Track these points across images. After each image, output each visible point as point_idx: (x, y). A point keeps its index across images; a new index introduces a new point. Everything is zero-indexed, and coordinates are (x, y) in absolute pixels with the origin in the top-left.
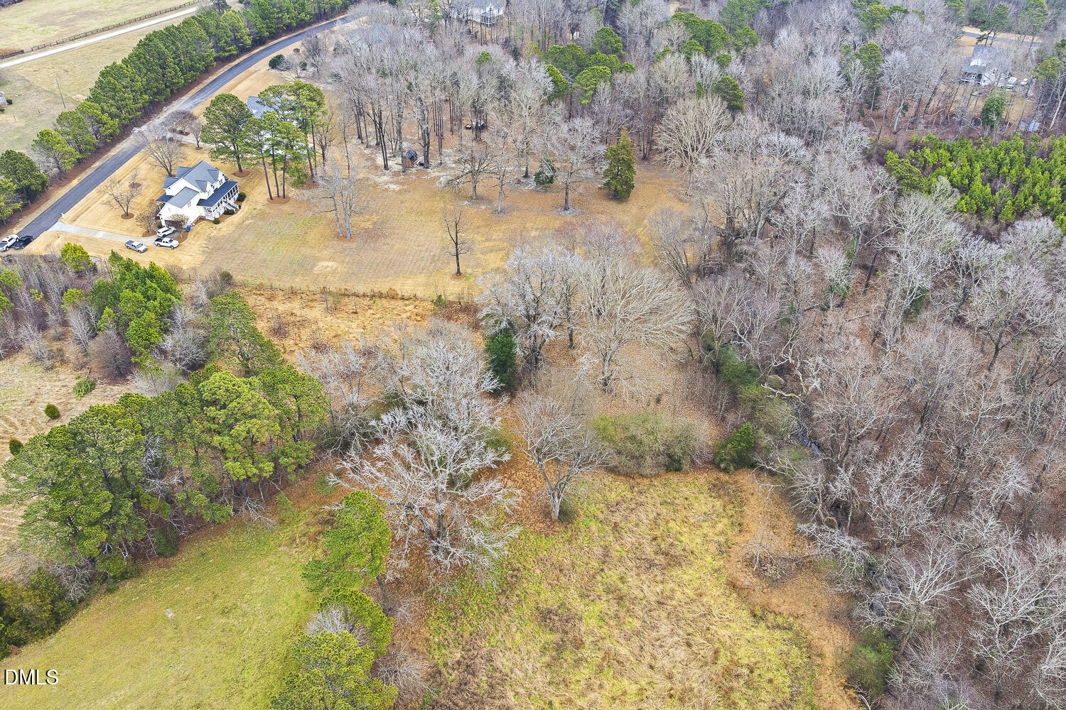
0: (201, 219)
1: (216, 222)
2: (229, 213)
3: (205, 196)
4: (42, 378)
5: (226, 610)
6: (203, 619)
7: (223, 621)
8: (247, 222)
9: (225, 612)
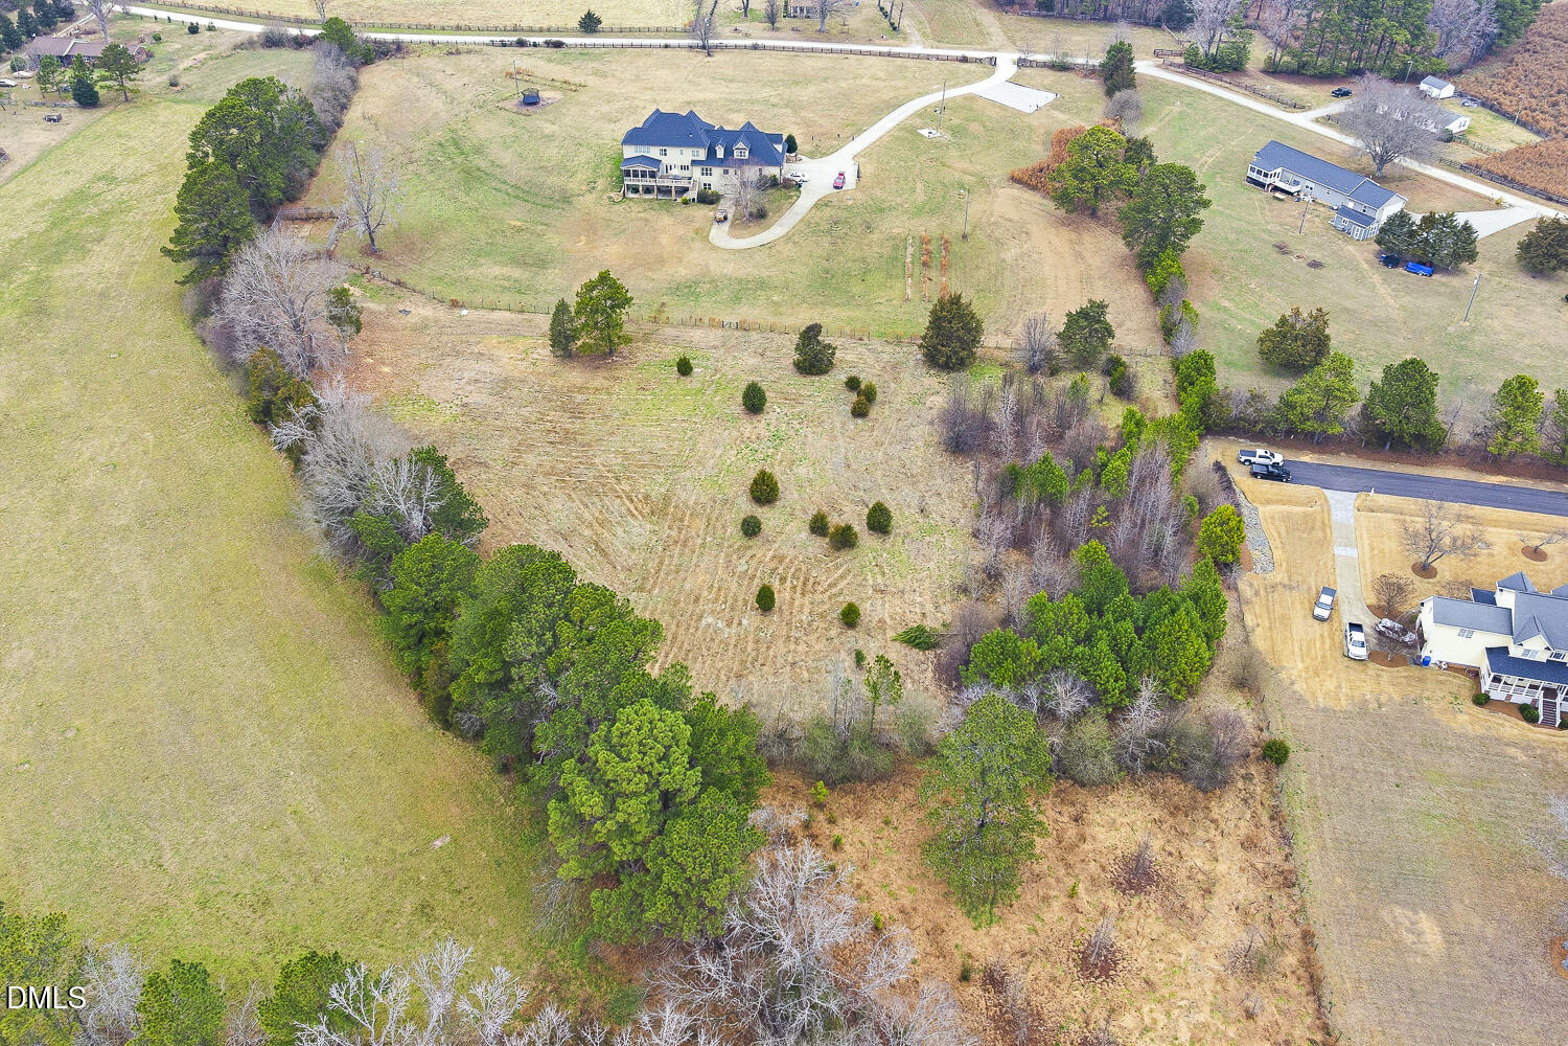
0: (1475, 674)
1: (1482, 700)
2: (1527, 713)
3: (1515, 652)
4: (940, 587)
5: (427, 910)
6: (418, 883)
7: (408, 908)
8: (1512, 751)
9: (424, 910)
